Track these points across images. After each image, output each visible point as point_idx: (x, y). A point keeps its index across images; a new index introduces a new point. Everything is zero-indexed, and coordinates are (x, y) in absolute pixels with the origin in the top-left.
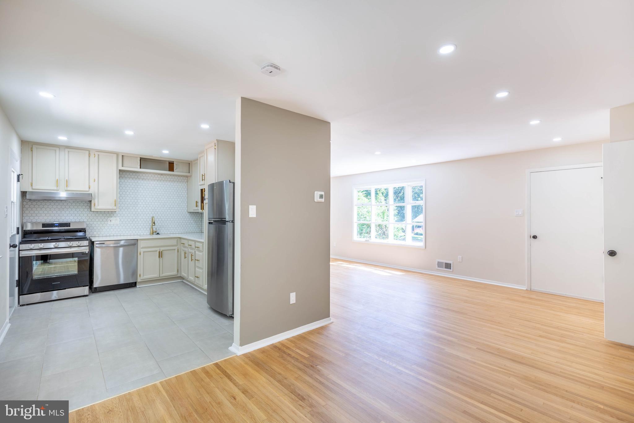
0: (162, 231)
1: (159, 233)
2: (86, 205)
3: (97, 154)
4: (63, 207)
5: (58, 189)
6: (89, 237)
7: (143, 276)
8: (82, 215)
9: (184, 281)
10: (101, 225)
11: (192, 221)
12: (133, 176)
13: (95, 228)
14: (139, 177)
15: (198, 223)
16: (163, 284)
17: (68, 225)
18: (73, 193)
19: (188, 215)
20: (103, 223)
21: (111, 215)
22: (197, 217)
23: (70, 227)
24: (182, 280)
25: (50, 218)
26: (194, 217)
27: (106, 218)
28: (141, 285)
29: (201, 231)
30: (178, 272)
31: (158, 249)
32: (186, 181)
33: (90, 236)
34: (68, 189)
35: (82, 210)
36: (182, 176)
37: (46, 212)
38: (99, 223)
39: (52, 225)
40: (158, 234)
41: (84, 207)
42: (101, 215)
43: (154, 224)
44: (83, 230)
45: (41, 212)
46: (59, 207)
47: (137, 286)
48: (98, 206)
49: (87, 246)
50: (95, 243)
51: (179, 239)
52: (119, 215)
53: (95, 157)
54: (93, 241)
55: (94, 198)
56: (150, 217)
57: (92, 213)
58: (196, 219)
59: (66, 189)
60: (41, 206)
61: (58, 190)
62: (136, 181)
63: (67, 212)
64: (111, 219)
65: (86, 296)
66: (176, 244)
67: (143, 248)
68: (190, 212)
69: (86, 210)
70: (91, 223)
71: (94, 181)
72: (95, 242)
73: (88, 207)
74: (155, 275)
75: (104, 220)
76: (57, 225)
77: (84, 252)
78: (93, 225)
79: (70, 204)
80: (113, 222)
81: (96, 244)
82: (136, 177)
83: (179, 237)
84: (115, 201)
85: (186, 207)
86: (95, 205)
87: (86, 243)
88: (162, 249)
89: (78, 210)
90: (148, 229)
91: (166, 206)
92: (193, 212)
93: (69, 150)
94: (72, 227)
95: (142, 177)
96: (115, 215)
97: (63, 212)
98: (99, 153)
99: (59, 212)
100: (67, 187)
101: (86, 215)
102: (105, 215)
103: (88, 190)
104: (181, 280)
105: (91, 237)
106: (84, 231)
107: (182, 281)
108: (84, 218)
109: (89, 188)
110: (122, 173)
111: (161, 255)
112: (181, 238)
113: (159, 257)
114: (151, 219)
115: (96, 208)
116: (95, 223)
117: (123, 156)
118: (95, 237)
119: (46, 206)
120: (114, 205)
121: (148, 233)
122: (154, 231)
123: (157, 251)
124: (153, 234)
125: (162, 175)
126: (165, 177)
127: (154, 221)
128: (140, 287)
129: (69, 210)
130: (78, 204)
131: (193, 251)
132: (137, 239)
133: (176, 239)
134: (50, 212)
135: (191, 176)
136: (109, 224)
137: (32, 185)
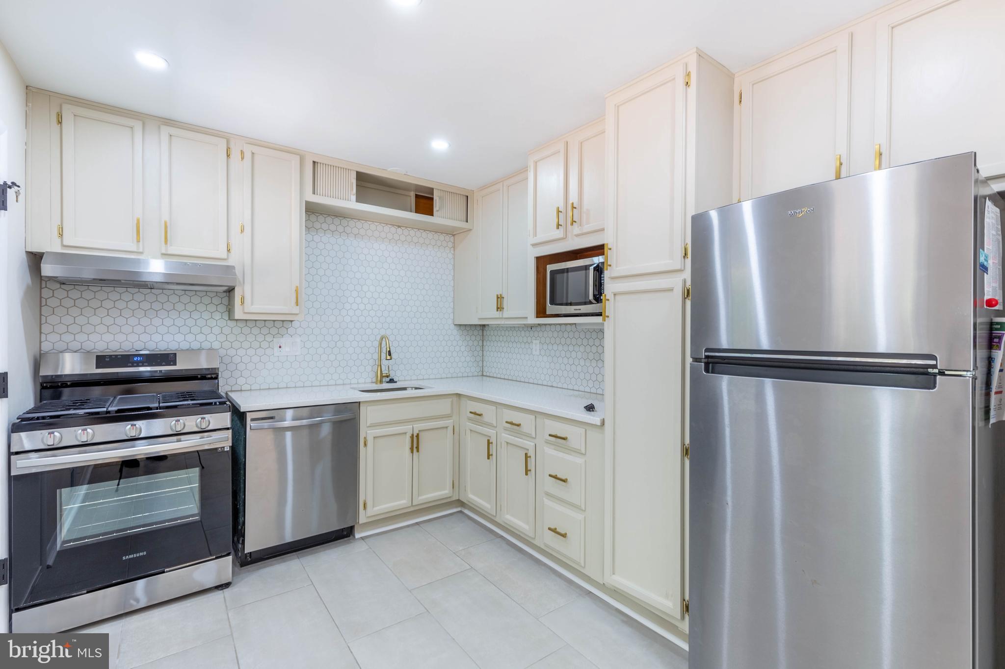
0: (397, 373)
1: (396, 379)
2: (216, 301)
3: (248, 150)
4: (157, 306)
5: (141, 250)
6: (227, 394)
7: (373, 507)
8: (206, 330)
9: (466, 511)
10: (256, 359)
11: (463, 349)
12: (333, 227)
13: (241, 367)
14: (348, 230)
15: (476, 353)
16: (417, 524)
17: (169, 358)
18: (186, 264)
19: (456, 331)
20: (260, 352)
21: (282, 330)
22: (473, 338)
23: (175, 364)
24: (459, 509)
25: (121, 338)
26: (468, 338)
27: (269, 338)
28: (365, 531)
29: (480, 374)
30: (453, 487)
31: (408, 428)
32: (450, 244)
33: (228, 388)
34: (169, 252)
35: (206, 315)
36: (442, 233)
37: (108, 321)
38: (251, 352)
39: (125, 359)
40: (392, 381)
41: (212, 308)
42: (255, 331)
43: (389, 357)
44: (211, 376)
45: (95, 320)
46: (146, 305)
47: (357, 536)
48: (252, 304)
49: (228, 429)
50: (249, 417)
51: (455, 399)
52: (300, 331)
53: (242, 159)
54: (242, 410)
55: (241, 280)
56: (378, 338)
57: (240, 324)
58: (471, 343)
59: (164, 252)
60: (95, 303)
61: (142, 253)
63: (168, 322)
64: (282, 341)
65: (227, 585)
66: (448, 411)
67: (373, 426)
68: (460, 325)
69: (217, 316)
70: (232, 352)
71: (242, 231)
72: (248, 414)
73: (222, 308)
74: (402, 502)
75: (265, 345)
76: (139, 358)
77: (216, 449)
78: (237, 359)
79: (174, 299)
80: (286, 349)
81: (253, 420)
82: (340, 229)
83: (457, 394)
84: (297, 291)
85: (451, 311)
86: (243, 303)
87: (224, 419)
88: (418, 427)
89: (196, 315)
90: (369, 368)
92: (475, 325)
93: (173, 131)
94: (182, 365)
95: (355, 231)
96: (291, 331)
97: (157, 321)
98: (256, 149)
99: (145, 321)
100: (166, 244)
101: (216, 330)
102: (265, 331)
103: (224, 256)
104: (456, 507)
105: (231, 391)
106: (214, 376)
107: (461, 512)
108: (211, 338)
109: (229, 251)
110: (312, 210)
111: (415, 444)
112: (459, 394)
113: (412, 450)
114: (376, 344)
115: (246, 311)
116: (241, 352)
117: (314, 162)
118: (241, 390)
119: (108, 304)
120: (294, 300)
121: (369, 380)
122: (383, 375)
123: (406, 433)
124: (381, 382)
125: (399, 227)
126: (406, 231)
127: (388, 350)
128: (362, 538)
129: (174, 314)
130: (196, 300)
131: (525, 441)
132: (360, 402)
133: (451, 400)
134: (120, 321)
135: (471, 230)
136: (275, 355)
137: (61, 235)
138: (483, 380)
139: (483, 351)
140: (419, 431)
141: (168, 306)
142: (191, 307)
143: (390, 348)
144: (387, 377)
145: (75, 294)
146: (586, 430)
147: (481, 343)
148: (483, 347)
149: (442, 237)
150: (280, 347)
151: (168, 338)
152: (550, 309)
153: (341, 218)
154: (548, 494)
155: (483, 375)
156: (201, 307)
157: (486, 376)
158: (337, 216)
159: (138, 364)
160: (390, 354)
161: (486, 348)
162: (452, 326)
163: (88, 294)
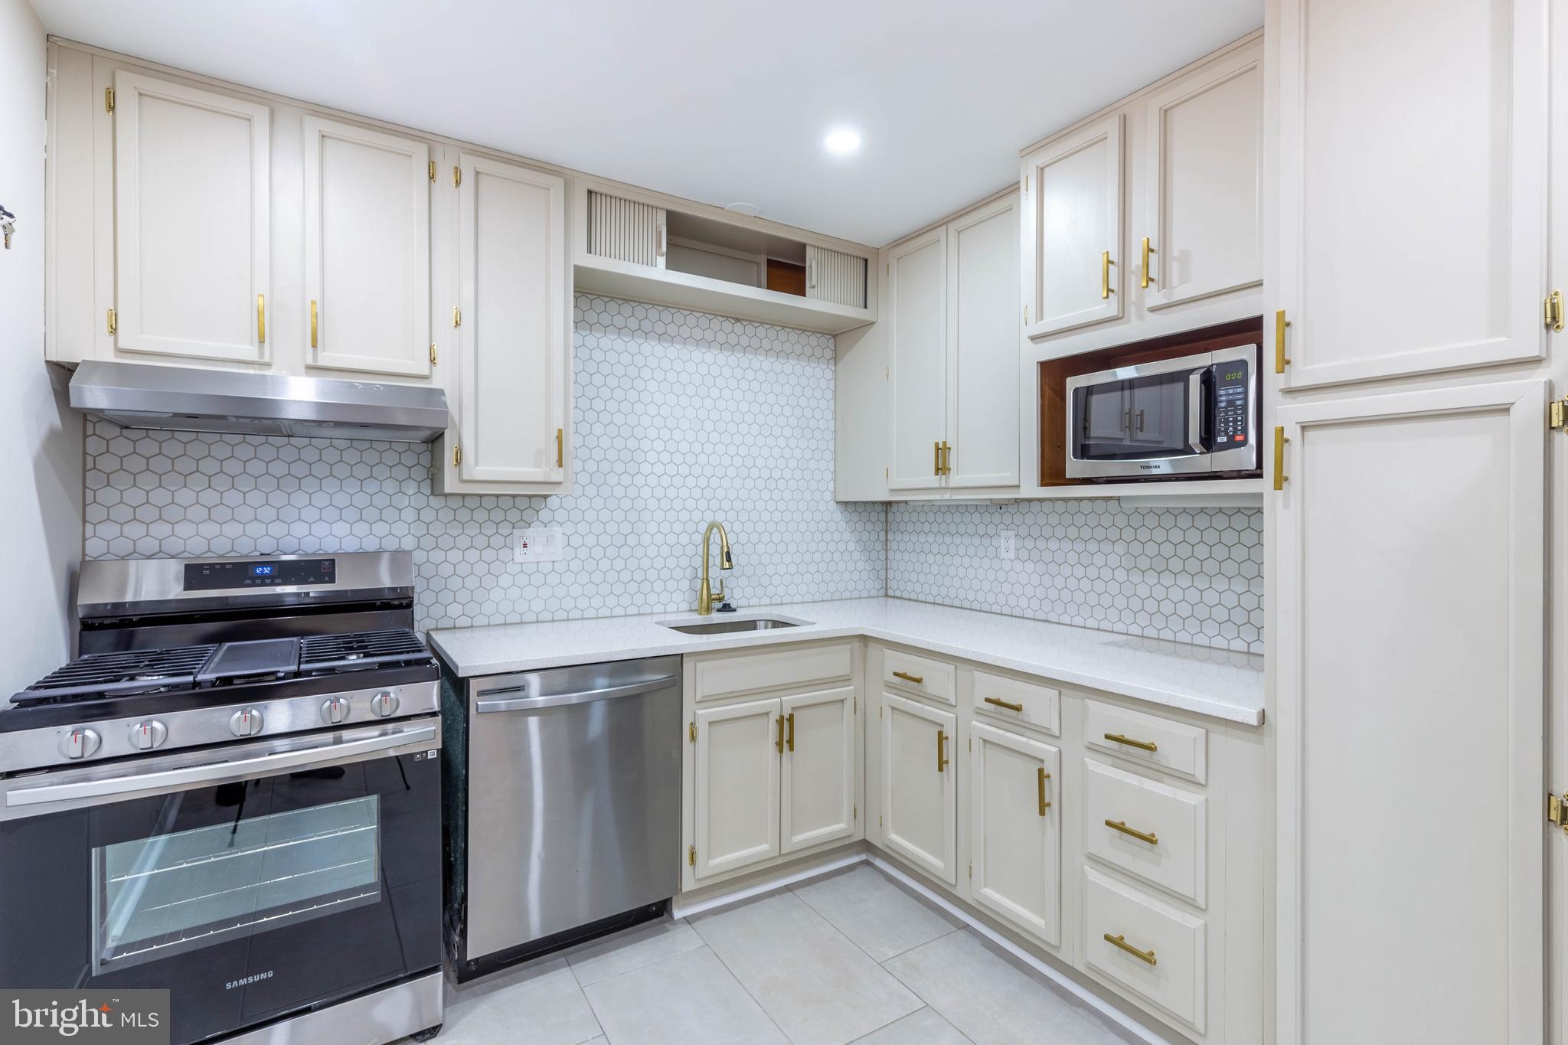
0: (737, 593)
1: (733, 606)
2: (409, 459)
3: (468, 165)
4: (299, 469)
5: (266, 359)
6: (428, 635)
7: (709, 859)
8: (390, 516)
9: (879, 863)
10: (481, 569)
11: (852, 546)
12: (619, 321)
13: (455, 583)
15: (874, 555)
16: (788, 888)
17: (319, 569)
18: (352, 385)
19: (838, 515)
20: (489, 554)
21: (528, 515)
22: (870, 527)
23: (333, 581)
24: (863, 857)
25: (233, 530)
26: (860, 527)
27: (505, 529)
28: (691, 906)
29: (882, 592)
30: (855, 817)
31: (771, 703)
32: (829, 353)
33: (430, 624)
34: (321, 363)
35: (390, 487)
36: (813, 332)
37: (210, 497)
38: (472, 555)
39: (238, 572)
40: (727, 608)
41: (400, 472)
42: (481, 515)
43: (727, 565)
44: (399, 603)
45: (185, 496)
46: (278, 468)
47: (678, 914)
48: (476, 463)
49: (434, 714)
50: (474, 687)
51: (857, 645)
52: (560, 515)
53: (458, 183)
54: (461, 674)
55: (456, 419)
56: (703, 527)
57: (455, 503)
58: (865, 536)
59: (310, 362)
60: (185, 465)
61: (268, 365)
62: (633, 346)
63: (320, 499)
64: (530, 534)
65: (434, 1030)
66: (844, 671)
67: (708, 700)
68: (846, 503)
69: (411, 488)
71: (458, 325)
72: (471, 681)
73: (419, 473)
74: (761, 849)
75: (497, 541)
76: (267, 570)
77: (412, 755)
78: (446, 570)
80: (536, 551)
81: (482, 693)
82: (633, 323)
83: (862, 635)
84: (559, 438)
85: (828, 476)
86: (459, 462)
87: (429, 694)
88: (792, 701)
89: (372, 487)
90: (685, 585)
91: (754, 473)
92: (874, 503)
93: (328, 127)
94: (346, 582)
96: (544, 515)
97: (299, 499)
98: (484, 165)
99: (278, 499)
100: (314, 345)
101: (409, 515)
102: (497, 515)
103: (424, 370)
104: (858, 853)
105: (437, 629)
106: (404, 602)
107: (866, 863)
108: (400, 529)
109: (433, 361)
110: (582, 288)
112: (866, 636)
113: (780, 745)
114: (698, 539)
115: (465, 477)
116: (454, 556)
117: (590, 192)
118: (455, 628)
119: (210, 466)
120: (555, 457)
121: (685, 606)
122: (713, 597)
123: (767, 714)
124: (708, 610)
125: (738, 320)
126: (750, 329)
127: (725, 550)
128: (688, 920)
129: (331, 485)
130: (371, 457)
131: (1032, 742)
132: (682, 654)
133: (849, 646)
134: (233, 497)
135: (873, 323)
136: (516, 561)
137: (114, 330)
138: (886, 604)
139: (886, 550)
140: (792, 708)
141: (320, 470)
142: (362, 471)
143: (728, 547)
144: (720, 600)
145: (148, 447)
146: (1207, 731)
147: (882, 535)
148: (886, 544)
149: (813, 340)
150: (525, 546)
151: (320, 530)
152: (1074, 467)
153: (634, 304)
154: (1095, 860)
155: (887, 596)
156: (381, 472)
157: (894, 597)
158: (626, 301)
159: (263, 581)
160: (729, 560)
161: (894, 546)
162: (832, 505)
163: (172, 448)
